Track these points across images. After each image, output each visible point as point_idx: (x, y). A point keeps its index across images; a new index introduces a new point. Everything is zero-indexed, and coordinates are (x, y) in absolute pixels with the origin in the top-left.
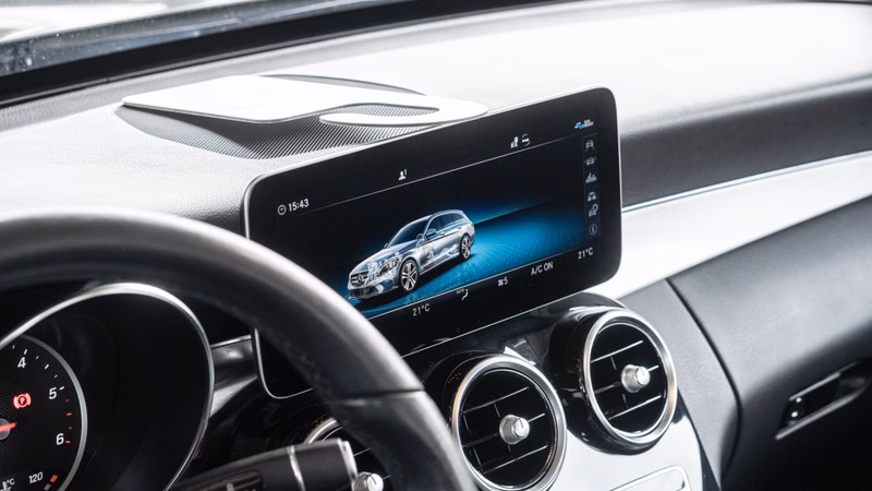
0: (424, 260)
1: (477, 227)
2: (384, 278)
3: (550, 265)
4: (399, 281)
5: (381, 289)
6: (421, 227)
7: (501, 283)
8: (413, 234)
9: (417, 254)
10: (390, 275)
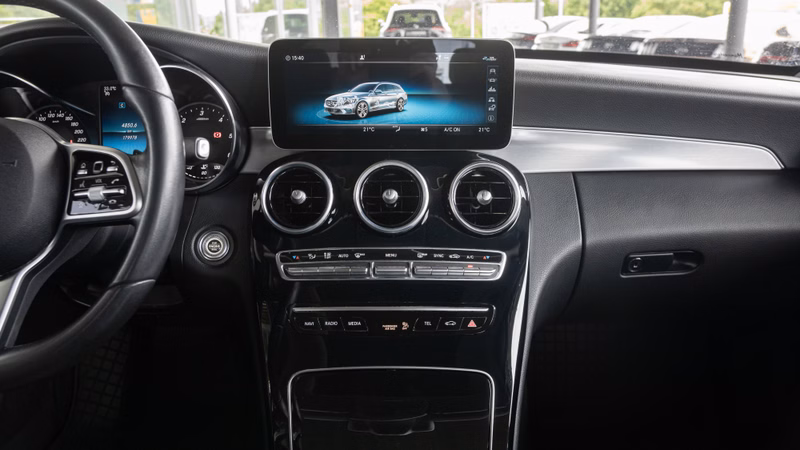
0: (372, 104)
1: (409, 96)
2: (346, 107)
3: (457, 130)
4: (356, 110)
5: (344, 112)
6: (373, 87)
7: (423, 130)
8: (368, 89)
9: (369, 100)
10: (351, 106)
